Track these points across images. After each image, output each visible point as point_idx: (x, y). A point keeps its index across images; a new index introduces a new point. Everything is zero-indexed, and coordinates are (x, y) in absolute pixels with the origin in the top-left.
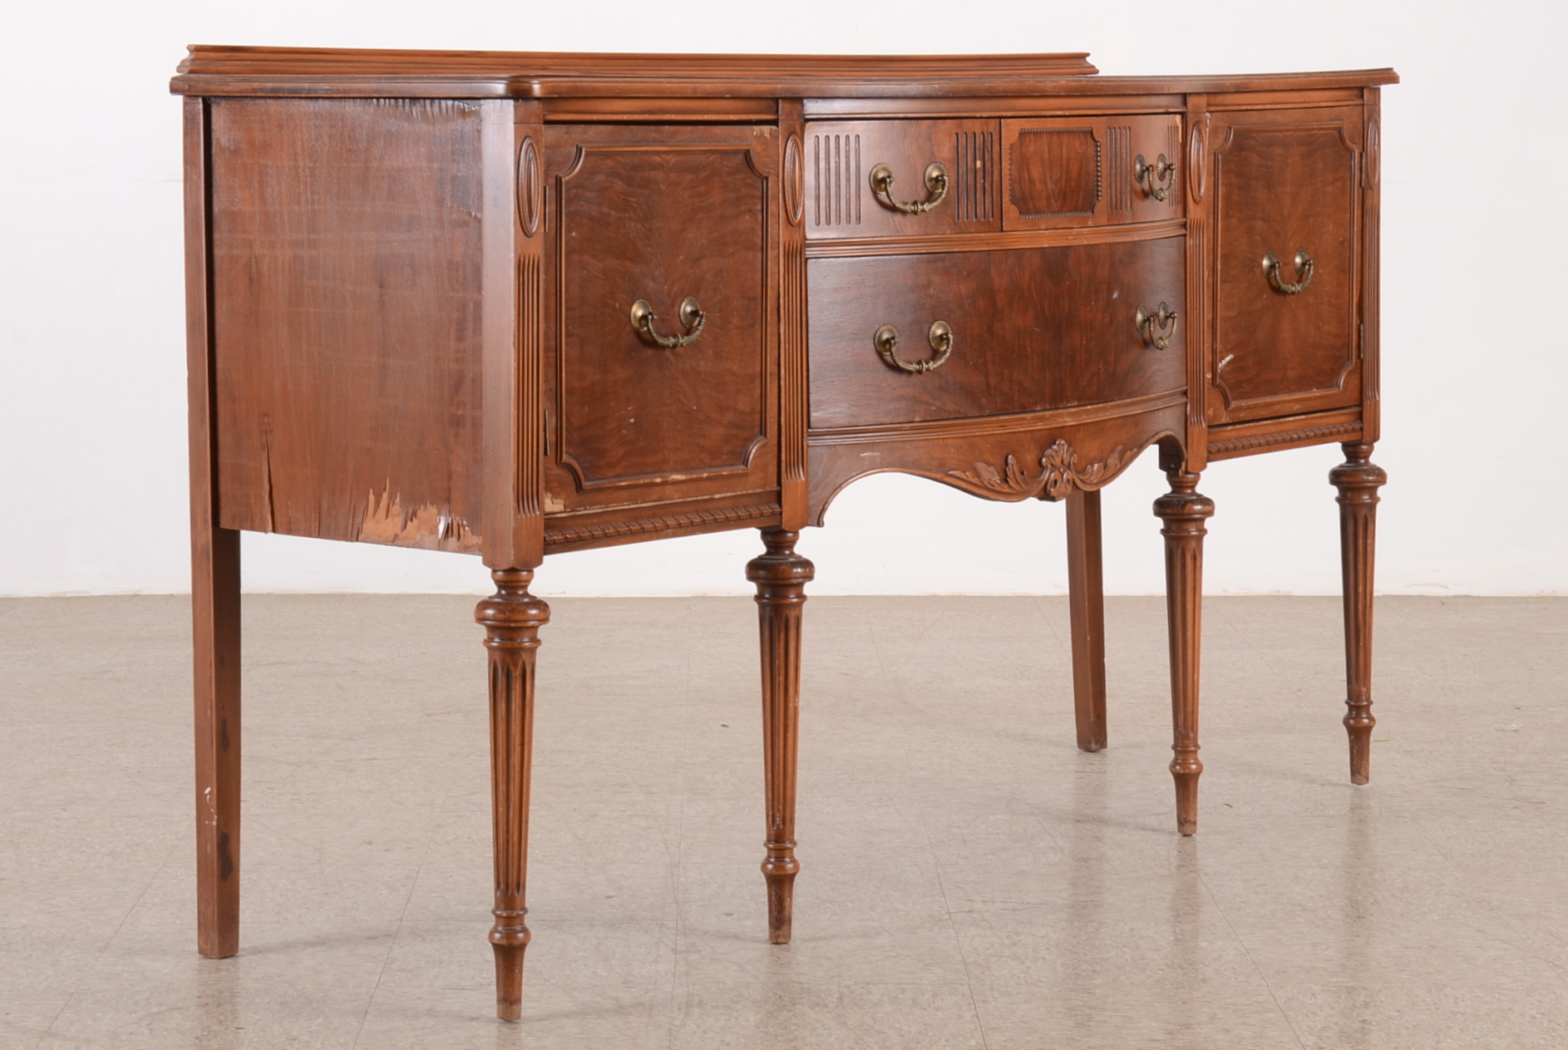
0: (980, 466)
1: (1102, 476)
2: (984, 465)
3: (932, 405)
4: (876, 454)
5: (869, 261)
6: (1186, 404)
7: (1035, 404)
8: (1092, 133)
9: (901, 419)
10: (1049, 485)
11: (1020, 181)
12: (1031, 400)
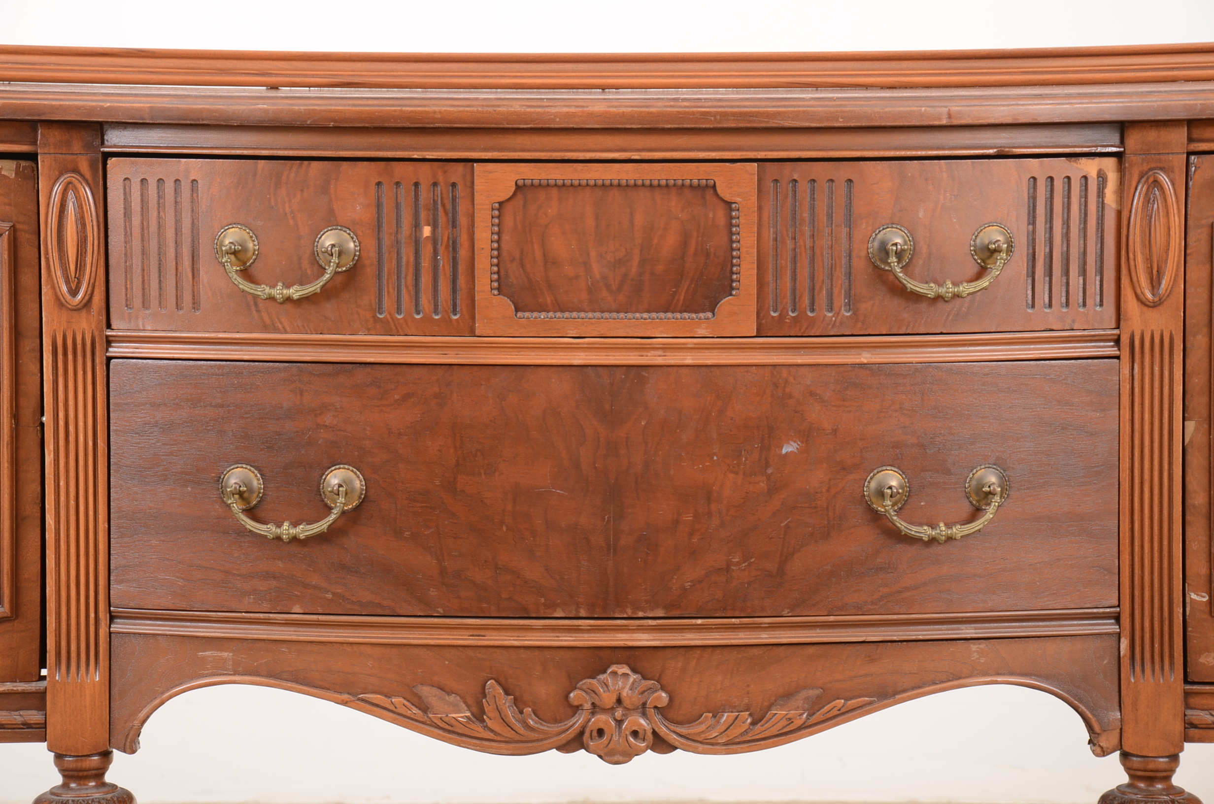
0: (428, 692)
1: (742, 734)
2: (435, 691)
3: (327, 591)
4: (225, 654)
5: (211, 366)
6: (1119, 636)
7: (552, 606)
8: (714, 187)
9: (266, 606)
10: (587, 734)
11: (521, 260)
12: (543, 600)
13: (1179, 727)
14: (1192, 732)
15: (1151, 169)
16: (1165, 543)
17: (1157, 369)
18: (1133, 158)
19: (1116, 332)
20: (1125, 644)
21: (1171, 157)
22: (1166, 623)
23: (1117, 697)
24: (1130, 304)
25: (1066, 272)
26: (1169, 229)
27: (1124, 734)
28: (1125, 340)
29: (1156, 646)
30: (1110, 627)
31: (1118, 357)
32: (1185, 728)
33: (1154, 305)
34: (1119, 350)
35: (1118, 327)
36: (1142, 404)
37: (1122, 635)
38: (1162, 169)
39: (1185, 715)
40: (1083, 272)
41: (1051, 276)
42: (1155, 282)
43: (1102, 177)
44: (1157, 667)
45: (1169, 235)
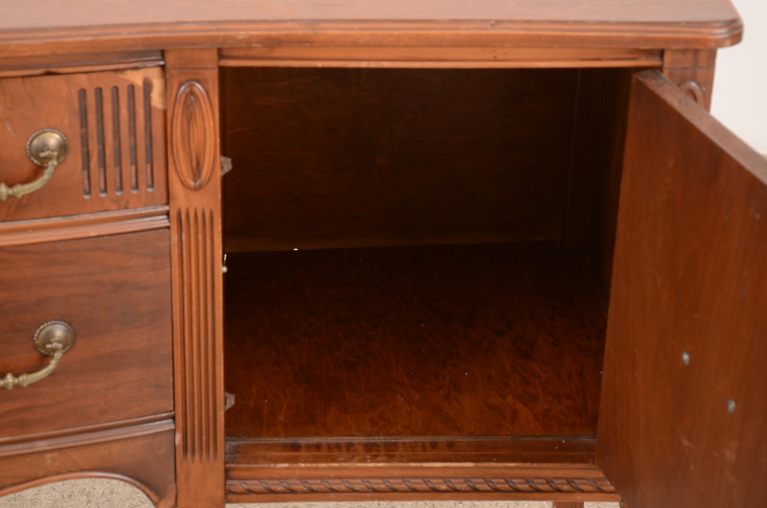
13: (220, 493)
14: (230, 497)
15: (188, 80)
16: (210, 365)
17: (200, 237)
18: (174, 72)
19: (167, 208)
20: (179, 437)
21: (204, 71)
22: (211, 422)
23: (174, 474)
24: (177, 188)
25: (119, 163)
26: (205, 130)
27: (179, 499)
28: (173, 214)
29: (204, 438)
30: (168, 425)
31: (168, 227)
32: (225, 494)
33: (197, 189)
34: (170, 222)
35: (168, 203)
36: (190, 262)
37: (177, 430)
38: (198, 81)
39: (225, 485)
40: (135, 161)
41: (105, 167)
42: (197, 171)
43: (148, 86)
44: (204, 453)
45: (205, 135)
